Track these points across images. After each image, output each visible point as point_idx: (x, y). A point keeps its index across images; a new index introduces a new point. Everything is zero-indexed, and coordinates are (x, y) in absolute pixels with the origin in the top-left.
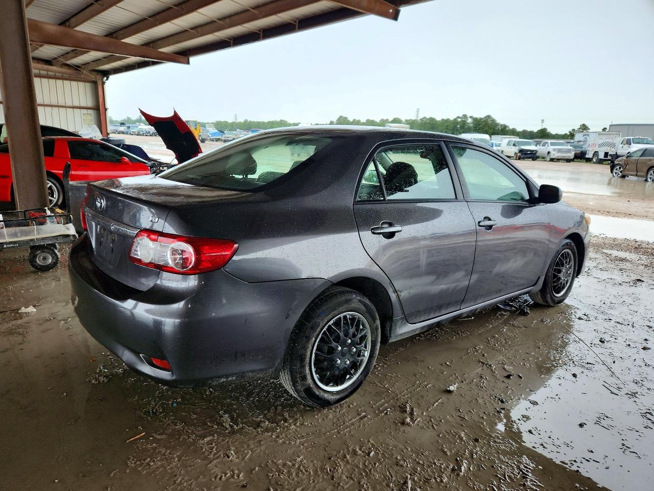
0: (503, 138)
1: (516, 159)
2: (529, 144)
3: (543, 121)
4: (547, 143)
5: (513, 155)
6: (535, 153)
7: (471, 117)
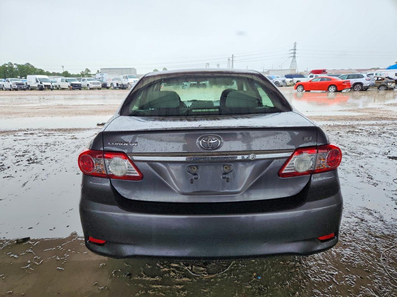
0: (54, 77)
1: (70, 90)
2: (74, 80)
3: (63, 67)
4: (85, 79)
5: (67, 87)
6: (80, 86)
7: (15, 64)
